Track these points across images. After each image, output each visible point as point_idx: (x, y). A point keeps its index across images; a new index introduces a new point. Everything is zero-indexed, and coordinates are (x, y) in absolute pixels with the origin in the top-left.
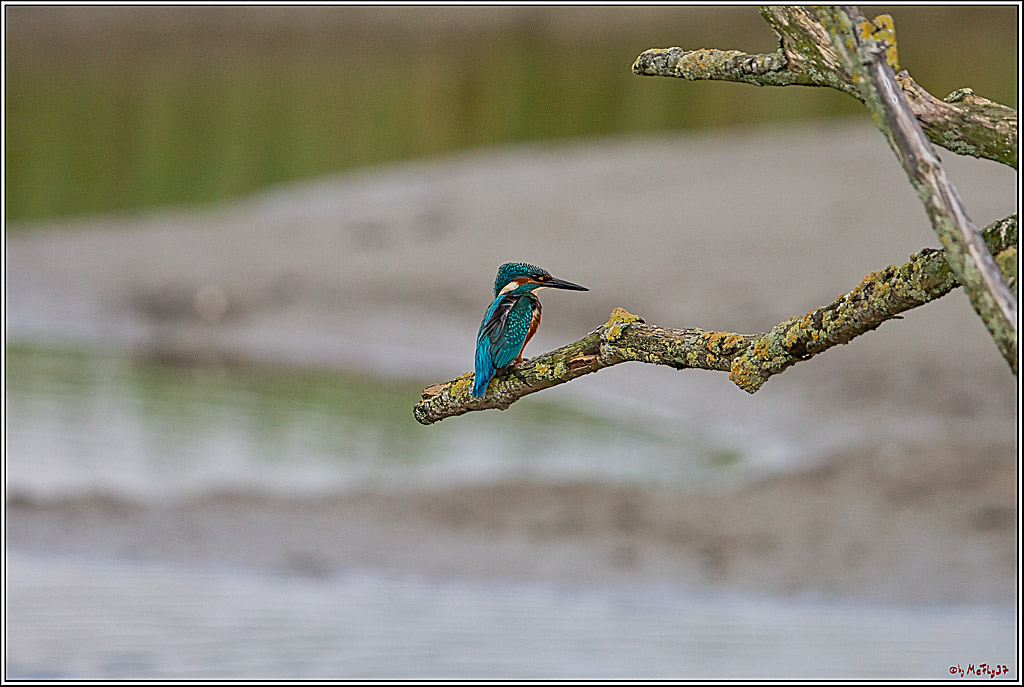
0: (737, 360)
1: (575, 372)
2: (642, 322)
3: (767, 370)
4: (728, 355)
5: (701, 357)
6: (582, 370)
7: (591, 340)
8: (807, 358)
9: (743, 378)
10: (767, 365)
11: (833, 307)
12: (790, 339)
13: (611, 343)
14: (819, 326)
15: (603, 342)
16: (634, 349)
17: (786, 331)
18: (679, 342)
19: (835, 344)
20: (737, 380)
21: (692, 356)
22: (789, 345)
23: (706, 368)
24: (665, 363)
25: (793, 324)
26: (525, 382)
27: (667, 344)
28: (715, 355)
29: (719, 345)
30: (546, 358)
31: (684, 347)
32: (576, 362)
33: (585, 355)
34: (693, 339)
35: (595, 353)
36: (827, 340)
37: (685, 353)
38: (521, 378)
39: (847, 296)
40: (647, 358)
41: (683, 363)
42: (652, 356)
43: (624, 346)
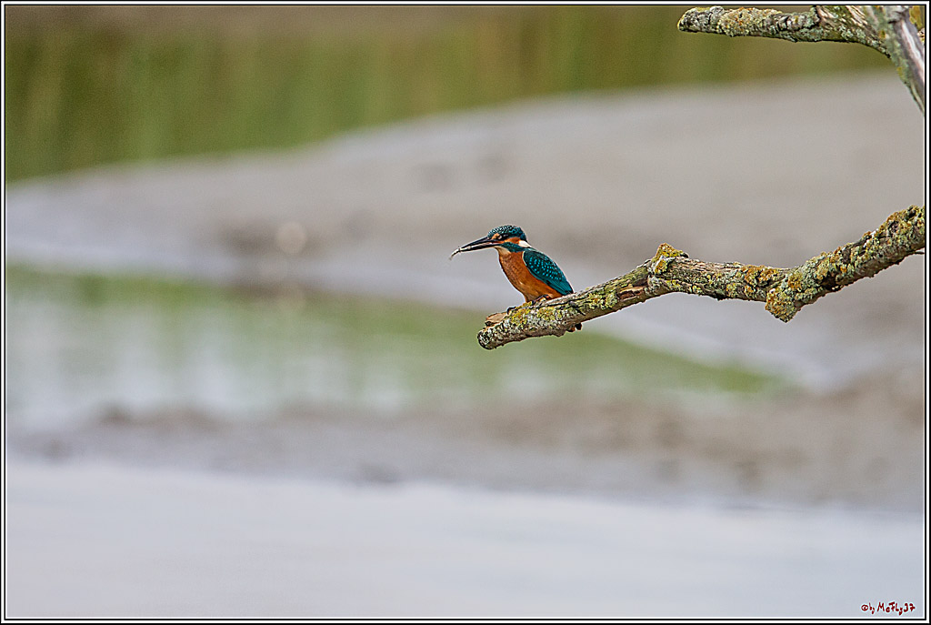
0: (773, 292)
1: (625, 302)
2: (686, 256)
3: (800, 300)
4: (765, 286)
5: (740, 288)
6: (631, 300)
7: (639, 273)
8: (836, 290)
9: (778, 308)
10: (799, 296)
11: (860, 244)
12: (821, 272)
13: (658, 276)
15: (651, 274)
16: (679, 281)
17: (817, 265)
18: (720, 275)
19: (861, 277)
20: (772, 310)
21: (731, 288)
22: (820, 278)
23: (744, 298)
24: (707, 294)
25: (824, 259)
26: (579, 311)
27: (709, 277)
28: (752, 286)
29: (756, 278)
30: (598, 290)
31: (723, 280)
32: (626, 293)
33: (634, 286)
34: (732, 272)
35: (644, 283)
36: (855, 274)
37: (725, 285)
38: (575, 307)
39: (873, 234)
40: (690, 289)
41: (723, 294)
42: (694, 287)
43: (669, 279)
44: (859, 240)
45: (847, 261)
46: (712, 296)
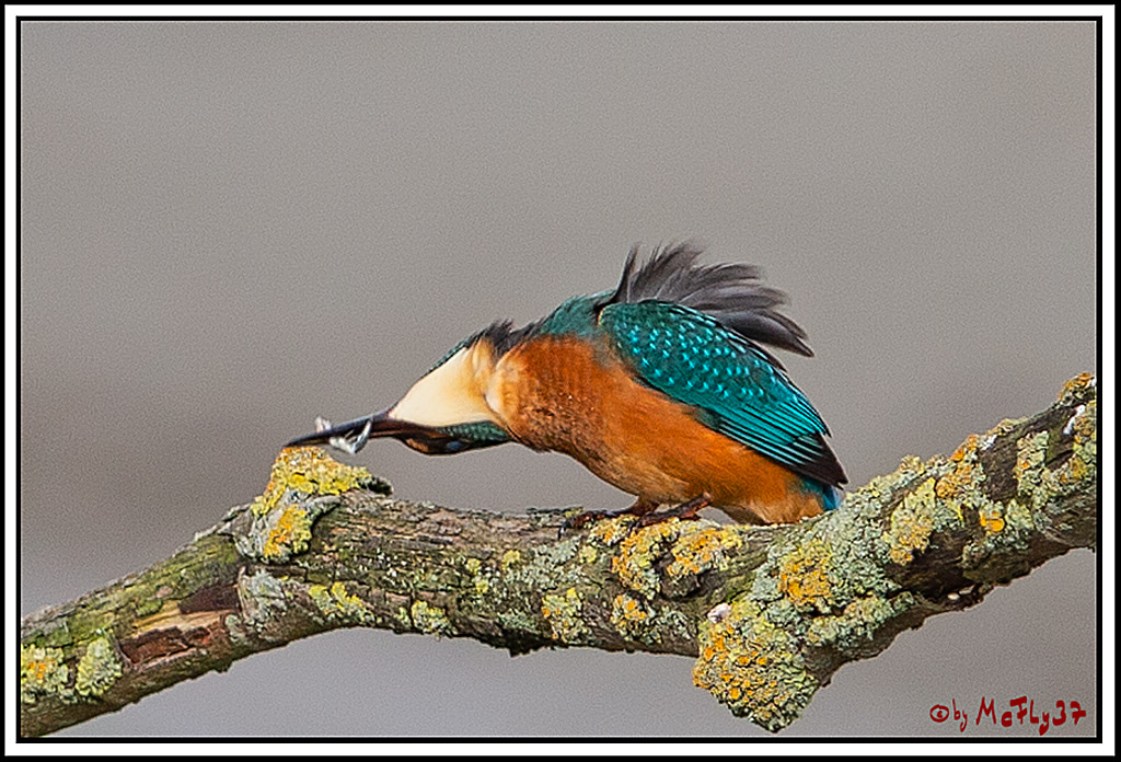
0: (721, 616)
1: (150, 673)
2: (380, 488)
3: (828, 645)
4: (692, 595)
5: (593, 607)
6: (176, 665)
7: (205, 557)
8: (965, 602)
9: (746, 678)
10: (824, 630)
11: (1051, 420)
12: (905, 535)
13: (277, 568)
14: (1002, 486)
15: (249, 563)
16: (357, 584)
17: (888, 509)
18: (511, 557)
19: (1063, 550)
20: (721, 687)
21: (562, 608)
22: (901, 556)
23: (611, 643)
24: (467, 630)
25: (914, 485)
27: (473, 565)
28: (640, 597)
29: (655, 563)
30: (47, 628)
31: (533, 574)
32: (154, 636)
33: (184, 612)
35: (220, 596)
36: (1033, 539)
37: (536, 597)
40: (402, 617)
41: (532, 630)
42: (419, 608)
43: (323, 576)
45: (1002, 488)
46: (487, 639)
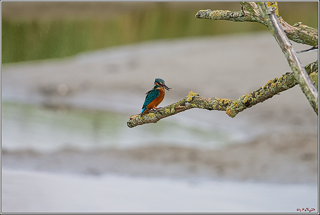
0: (228, 107)
1: (177, 111)
2: (198, 95)
3: (238, 110)
4: (225, 106)
5: (217, 106)
6: (180, 111)
7: (182, 101)
8: (250, 107)
12: (245, 101)
13: (189, 102)
15: (186, 102)
16: (196, 104)
17: (243, 98)
19: (259, 102)
20: (228, 114)
23: (219, 110)
25: (246, 96)
26: (162, 114)
27: (206, 102)
29: (223, 103)
30: (168, 107)
31: (212, 103)
32: (178, 108)
33: (181, 106)
34: (214, 101)
35: (184, 105)
37: (212, 105)
38: (161, 113)
39: (262, 88)
41: (211, 108)
42: (201, 106)
43: (193, 103)
44: (258, 90)
45: (254, 97)
